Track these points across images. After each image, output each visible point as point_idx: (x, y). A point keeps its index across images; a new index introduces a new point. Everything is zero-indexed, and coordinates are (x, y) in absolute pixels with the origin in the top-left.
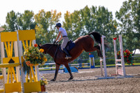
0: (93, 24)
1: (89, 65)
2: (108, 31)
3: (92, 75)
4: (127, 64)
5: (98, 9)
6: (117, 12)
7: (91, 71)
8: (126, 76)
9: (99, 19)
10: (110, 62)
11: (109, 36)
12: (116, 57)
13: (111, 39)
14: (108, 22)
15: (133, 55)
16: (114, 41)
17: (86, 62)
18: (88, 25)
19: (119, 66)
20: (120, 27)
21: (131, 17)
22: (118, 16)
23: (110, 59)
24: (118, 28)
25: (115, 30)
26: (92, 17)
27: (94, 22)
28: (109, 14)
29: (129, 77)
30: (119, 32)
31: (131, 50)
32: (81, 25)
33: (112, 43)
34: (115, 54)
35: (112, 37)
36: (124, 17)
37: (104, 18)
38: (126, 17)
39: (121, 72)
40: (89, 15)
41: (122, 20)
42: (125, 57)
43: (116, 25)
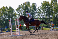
0: (7, 14)
1: (5, 31)
2: (13, 17)
3: (6, 35)
4: (20, 30)
5: (8, 8)
6: (16, 9)
7: (6, 33)
8: (20, 35)
9: (9, 12)
10: (14, 30)
11: (13, 19)
12: (16, 27)
13: (14, 20)
14: (13, 13)
15: (23, 26)
16: (15, 21)
17: (4, 29)
18: (5, 14)
19: (18, 31)
20: (18, 15)
21: (22, 11)
22: (17, 11)
23: (14, 28)
24: (17, 16)
25: (15, 16)
26: (6, 11)
27: (7, 13)
28: (13, 10)
29: (22, 35)
30: (17, 17)
31: (22, 25)
32: (2, 14)
33: (15, 22)
34: (16, 26)
35: (15, 19)
36: (19, 11)
37: (11, 11)
38: (20, 11)
39: (18, 34)
40: (5, 10)
41: (18, 13)
42: (20, 28)
43: (16, 14)
